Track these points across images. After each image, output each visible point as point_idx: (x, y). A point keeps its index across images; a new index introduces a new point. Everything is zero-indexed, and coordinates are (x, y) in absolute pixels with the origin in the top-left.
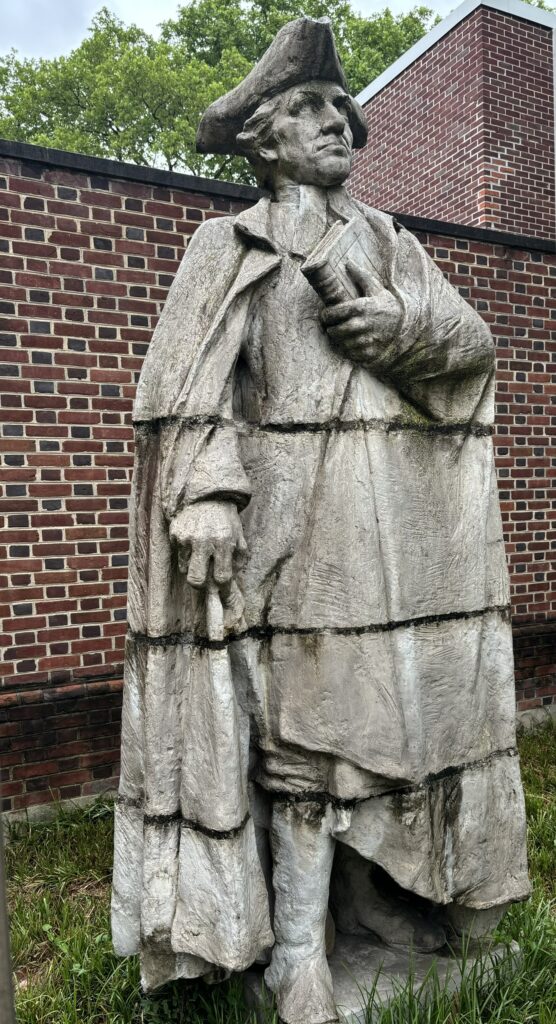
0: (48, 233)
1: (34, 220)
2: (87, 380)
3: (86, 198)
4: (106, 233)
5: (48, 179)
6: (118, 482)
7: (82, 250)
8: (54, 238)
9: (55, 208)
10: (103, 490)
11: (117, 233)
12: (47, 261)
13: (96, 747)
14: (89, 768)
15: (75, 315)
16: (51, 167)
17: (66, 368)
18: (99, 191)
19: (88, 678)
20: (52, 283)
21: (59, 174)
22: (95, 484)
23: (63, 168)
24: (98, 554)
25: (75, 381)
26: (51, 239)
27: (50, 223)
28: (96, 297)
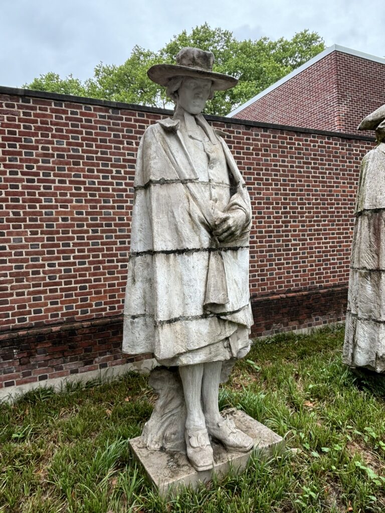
0: (251, 148)
1: (248, 144)
2: (262, 196)
3: (262, 136)
4: (267, 147)
5: (252, 131)
6: (270, 229)
7: (260, 153)
8: (253, 150)
9: (254, 140)
10: (266, 232)
11: (269, 146)
12: (251, 157)
13: (266, 320)
14: (265, 326)
15: (258, 174)
16: (253, 127)
17: (256, 192)
18: (265, 133)
19: (262, 296)
20: (252, 164)
21: (255, 129)
22: (264, 230)
23: (256, 127)
24: (265, 253)
25: (258, 196)
26: (252, 150)
27: (252, 144)
28: (264, 168)
